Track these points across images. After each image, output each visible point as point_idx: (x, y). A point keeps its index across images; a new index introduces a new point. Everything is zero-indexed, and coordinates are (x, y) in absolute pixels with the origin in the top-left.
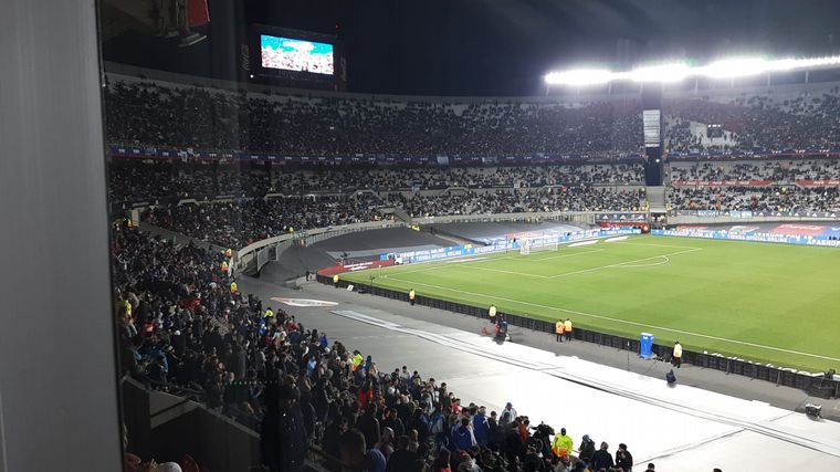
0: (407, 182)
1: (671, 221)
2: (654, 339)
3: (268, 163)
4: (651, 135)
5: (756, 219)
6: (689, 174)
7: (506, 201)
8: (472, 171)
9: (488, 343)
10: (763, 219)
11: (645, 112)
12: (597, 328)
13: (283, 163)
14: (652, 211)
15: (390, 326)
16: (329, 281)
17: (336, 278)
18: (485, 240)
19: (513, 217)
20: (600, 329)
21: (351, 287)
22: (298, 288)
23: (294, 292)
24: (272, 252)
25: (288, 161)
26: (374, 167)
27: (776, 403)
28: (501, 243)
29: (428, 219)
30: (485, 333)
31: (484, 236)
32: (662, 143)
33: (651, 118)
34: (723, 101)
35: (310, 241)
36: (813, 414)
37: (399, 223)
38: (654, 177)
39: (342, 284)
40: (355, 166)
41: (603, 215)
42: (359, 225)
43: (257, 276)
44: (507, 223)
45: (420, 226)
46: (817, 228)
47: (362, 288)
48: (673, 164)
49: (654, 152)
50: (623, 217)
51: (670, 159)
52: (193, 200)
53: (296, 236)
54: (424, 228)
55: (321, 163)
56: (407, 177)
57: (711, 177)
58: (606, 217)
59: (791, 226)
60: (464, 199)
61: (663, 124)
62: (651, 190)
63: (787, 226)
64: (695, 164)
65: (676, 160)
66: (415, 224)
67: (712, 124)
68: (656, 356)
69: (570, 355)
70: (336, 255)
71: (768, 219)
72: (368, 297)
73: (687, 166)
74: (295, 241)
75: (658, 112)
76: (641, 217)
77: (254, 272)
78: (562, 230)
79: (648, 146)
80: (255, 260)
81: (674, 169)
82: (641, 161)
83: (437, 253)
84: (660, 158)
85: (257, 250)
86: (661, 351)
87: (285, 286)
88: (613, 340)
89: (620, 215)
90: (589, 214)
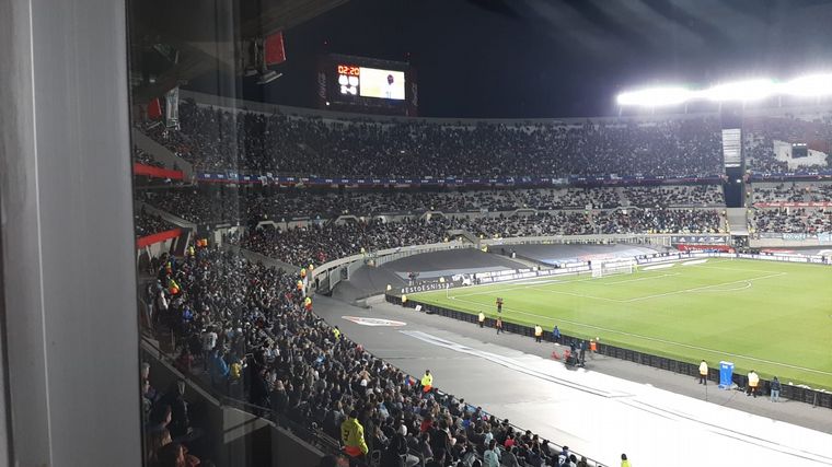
0: (475, 204)
1: (753, 244)
2: (735, 369)
3: (342, 186)
4: (731, 155)
6: (772, 195)
7: (577, 224)
8: (543, 193)
9: (558, 368)
11: (724, 132)
12: (673, 356)
13: (355, 186)
14: (732, 233)
15: (458, 347)
16: (397, 301)
17: (404, 299)
18: (555, 262)
19: (584, 239)
20: (677, 357)
21: (419, 307)
22: (368, 307)
23: (365, 312)
24: (344, 271)
25: (360, 185)
26: (444, 189)
28: (570, 265)
29: (497, 241)
30: (556, 358)
31: (556, 258)
32: (742, 163)
33: (730, 137)
34: (808, 118)
35: (380, 262)
37: (467, 244)
38: (734, 198)
39: (410, 304)
40: (425, 188)
41: (680, 237)
42: (427, 247)
43: (329, 294)
44: (578, 244)
45: (489, 247)
47: (431, 309)
48: (755, 185)
49: (734, 173)
50: (701, 239)
51: (752, 180)
52: (271, 222)
53: (367, 255)
54: (491, 250)
55: (391, 186)
56: (476, 199)
57: (798, 198)
58: (683, 240)
60: (532, 219)
61: (743, 142)
62: (732, 212)
64: (779, 184)
65: (759, 181)
66: (484, 244)
67: (797, 143)
68: (736, 386)
69: (644, 383)
70: (405, 275)
72: (436, 318)
73: (771, 187)
74: (366, 261)
75: (738, 131)
76: (721, 240)
77: (324, 291)
78: (639, 252)
79: (728, 166)
80: (328, 279)
81: (757, 191)
82: (720, 182)
83: (506, 275)
84: (741, 179)
85: (330, 270)
86: (740, 380)
87: (355, 305)
88: (689, 369)
89: (698, 238)
90: (665, 237)
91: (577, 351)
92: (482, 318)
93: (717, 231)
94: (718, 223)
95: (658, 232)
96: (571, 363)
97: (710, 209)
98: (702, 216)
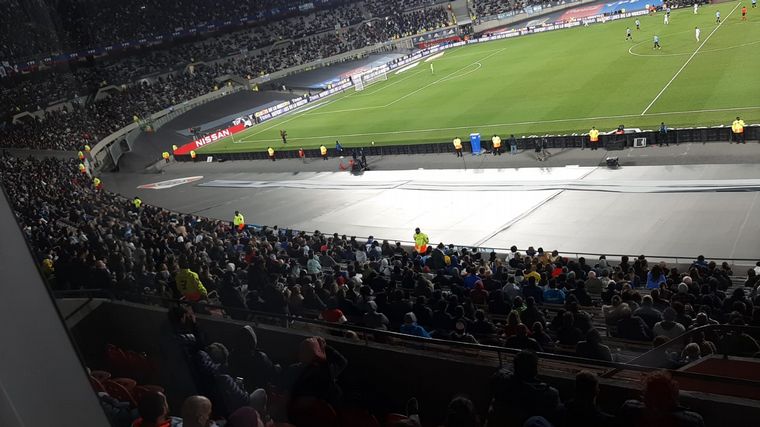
0: (234, 47)
1: (477, 29)
2: (482, 137)
3: (90, 58)
5: (546, 11)
7: (331, 45)
8: (294, 21)
9: (346, 176)
10: (550, 10)
12: (433, 140)
13: (104, 54)
14: (459, 24)
15: (257, 184)
16: (187, 158)
17: (193, 154)
18: (322, 85)
19: (342, 57)
20: (436, 140)
21: (210, 159)
22: (160, 172)
23: (158, 176)
24: (123, 143)
25: (108, 51)
26: (198, 38)
27: (583, 163)
28: (335, 85)
29: (265, 77)
30: (343, 169)
31: (316, 83)
35: (157, 125)
36: (613, 164)
37: (238, 88)
39: (201, 157)
40: (178, 41)
41: (419, 37)
42: (200, 100)
43: (116, 170)
44: (337, 64)
45: (257, 85)
46: (596, 7)
47: (222, 157)
50: (436, 35)
52: (27, 113)
53: (141, 122)
54: (263, 87)
55: (142, 45)
56: (233, 41)
58: (422, 39)
59: (574, 11)
60: (292, 49)
62: (455, 5)
63: (571, 11)
66: (254, 84)
68: (484, 151)
69: (417, 169)
70: (187, 132)
71: (556, 8)
72: (229, 164)
74: (142, 128)
76: (451, 32)
77: (113, 167)
78: (389, 59)
80: (109, 156)
83: (279, 109)
85: (108, 145)
86: (486, 145)
87: (146, 173)
88: (448, 147)
89: (434, 34)
90: (407, 39)
91: (359, 158)
92: (271, 152)
93: (447, 25)
94: (446, 17)
95: (401, 37)
96: (357, 170)
97: (437, 6)
98: (433, 14)
